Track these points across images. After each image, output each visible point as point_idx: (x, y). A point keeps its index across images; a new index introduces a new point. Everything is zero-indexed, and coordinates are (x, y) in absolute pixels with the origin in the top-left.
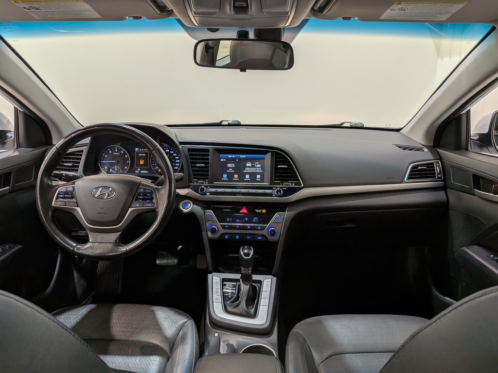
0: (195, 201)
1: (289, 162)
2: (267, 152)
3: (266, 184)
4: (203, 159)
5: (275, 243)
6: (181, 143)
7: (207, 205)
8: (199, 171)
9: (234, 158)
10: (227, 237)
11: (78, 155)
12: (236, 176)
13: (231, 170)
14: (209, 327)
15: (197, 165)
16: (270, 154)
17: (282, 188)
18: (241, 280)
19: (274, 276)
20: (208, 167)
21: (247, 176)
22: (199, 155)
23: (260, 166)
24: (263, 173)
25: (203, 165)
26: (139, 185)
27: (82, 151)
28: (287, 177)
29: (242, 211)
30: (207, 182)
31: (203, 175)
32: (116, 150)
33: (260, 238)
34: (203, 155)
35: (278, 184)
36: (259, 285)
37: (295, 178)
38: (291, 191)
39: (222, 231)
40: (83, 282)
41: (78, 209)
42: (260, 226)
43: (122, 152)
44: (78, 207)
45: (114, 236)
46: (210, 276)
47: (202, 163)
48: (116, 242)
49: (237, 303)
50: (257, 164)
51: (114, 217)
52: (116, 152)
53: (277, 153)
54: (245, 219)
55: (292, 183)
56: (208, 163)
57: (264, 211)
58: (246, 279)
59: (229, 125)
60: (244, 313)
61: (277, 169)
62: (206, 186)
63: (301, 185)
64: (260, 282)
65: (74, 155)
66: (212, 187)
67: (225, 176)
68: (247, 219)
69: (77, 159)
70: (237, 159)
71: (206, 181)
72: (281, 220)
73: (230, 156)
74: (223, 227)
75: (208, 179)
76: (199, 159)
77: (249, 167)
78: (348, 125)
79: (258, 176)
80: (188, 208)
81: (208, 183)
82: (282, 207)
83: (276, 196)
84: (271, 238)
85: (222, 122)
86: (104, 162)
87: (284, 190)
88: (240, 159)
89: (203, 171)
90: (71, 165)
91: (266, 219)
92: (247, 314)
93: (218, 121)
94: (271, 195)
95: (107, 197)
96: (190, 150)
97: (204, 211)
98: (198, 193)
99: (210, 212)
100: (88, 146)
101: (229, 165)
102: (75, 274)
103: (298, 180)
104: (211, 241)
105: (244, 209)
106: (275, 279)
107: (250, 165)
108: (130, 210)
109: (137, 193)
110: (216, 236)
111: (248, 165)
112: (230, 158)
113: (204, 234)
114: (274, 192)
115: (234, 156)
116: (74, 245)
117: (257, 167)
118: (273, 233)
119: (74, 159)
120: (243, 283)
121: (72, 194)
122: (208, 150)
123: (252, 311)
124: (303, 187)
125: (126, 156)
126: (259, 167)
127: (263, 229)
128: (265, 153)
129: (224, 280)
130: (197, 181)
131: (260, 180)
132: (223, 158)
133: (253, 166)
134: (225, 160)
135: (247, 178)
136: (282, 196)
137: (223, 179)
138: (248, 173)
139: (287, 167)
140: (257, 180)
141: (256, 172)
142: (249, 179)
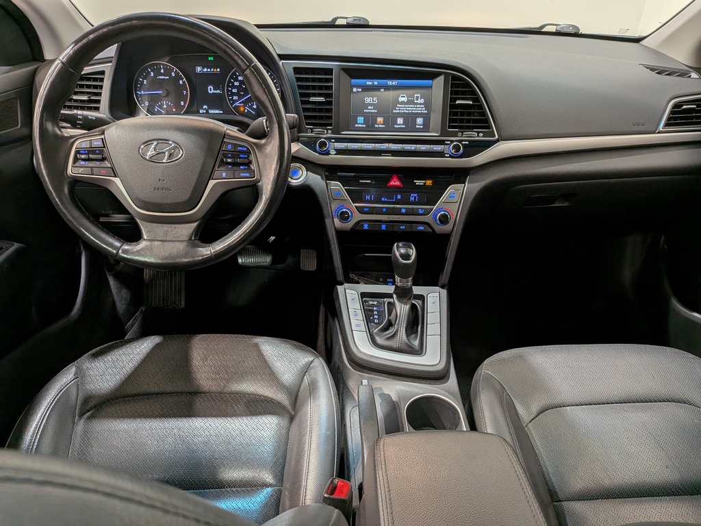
0: (310, 165)
1: (474, 93)
2: (438, 74)
3: (433, 134)
4: (320, 88)
5: (446, 237)
6: (282, 57)
7: (331, 171)
8: (314, 110)
9: (376, 86)
10: (366, 226)
11: (95, 80)
12: (380, 120)
13: (371, 110)
14: (349, 368)
15: (312, 99)
16: (441, 79)
17: (460, 141)
18: (395, 296)
19: (442, 287)
20: (330, 103)
21: (400, 121)
22: (314, 80)
23: (422, 101)
24: (429, 113)
25: (322, 99)
26: (224, 137)
27: (103, 73)
28: (468, 121)
29: (392, 183)
30: (330, 132)
31: (321, 118)
32: (162, 71)
33: (421, 228)
34: (320, 80)
35: (455, 135)
36: (420, 302)
37: (483, 123)
38: (475, 147)
39: (358, 217)
40: (125, 293)
41: (117, 180)
42: (422, 209)
43: (173, 74)
44: (116, 176)
45: (188, 229)
46: (340, 288)
47: (320, 95)
48: (190, 239)
49: (391, 331)
50: (417, 98)
51: (184, 196)
52: (162, 74)
53: (455, 78)
54: (396, 197)
55: (478, 133)
56: (330, 95)
57: (429, 183)
58: (404, 294)
59: (349, 26)
60: (404, 347)
61: (453, 106)
62: (329, 139)
63: (495, 136)
64: (421, 297)
65: (89, 79)
66: (338, 140)
67: (360, 119)
68: (399, 197)
69: (95, 87)
71: (327, 130)
72: (457, 198)
73: (369, 83)
74: (361, 210)
75: (330, 125)
76: (314, 88)
77: (403, 103)
78: (553, 29)
79: (420, 121)
80: (301, 177)
81: (332, 133)
82: (460, 175)
83: (451, 157)
84: (441, 229)
85: (335, 19)
86: (143, 93)
87: (465, 146)
89: (321, 110)
90: (85, 98)
91: (432, 196)
92: (409, 349)
93: (328, 19)
94: (441, 154)
95: (169, 158)
96: (297, 70)
97: (326, 183)
98: (315, 151)
99: (336, 185)
100: (114, 61)
101: (368, 100)
102: (112, 282)
103: (489, 127)
104: (340, 233)
105: (395, 179)
106: (444, 292)
107: (405, 99)
108: (212, 183)
109: (221, 153)
110: (349, 225)
111: (401, 99)
112: (369, 86)
113: (328, 221)
114: (449, 149)
115: (376, 83)
116: (118, 244)
117: (417, 104)
118: (444, 220)
119: (88, 86)
120: (399, 301)
121: (101, 152)
122: (329, 71)
123: (416, 343)
124: (498, 141)
125: (181, 82)
126: (420, 104)
127: (426, 213)
128: (433, 76)
129: (363, 295)
130: (311, 129)
131: (422, 127)
132: (358, 86)
133: (410, 102)
134: (360, 90)
135: (400, 125)
136: (461, 157)
137: (356, 125)
138: (400, 115)
139: (471, 103)
140: (417, 126)
141: (416, 112)
142: (404, 126)
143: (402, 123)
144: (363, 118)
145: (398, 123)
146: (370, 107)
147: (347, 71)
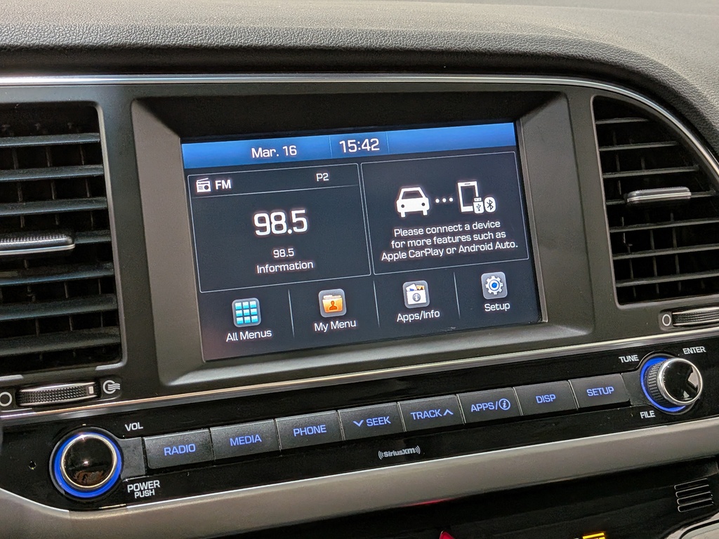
2: (542, 98)
9: (292, 161)
13: (285, 262)
17: (673, 347)
21: (416, 293)
23: (487, 205)
24: (524, 252)
25: (60, 242)
30: (113, 386)
50: (469, 197)
53: (604, 106)
61: (623, 213)
62: (112, 423)
66: (159, 421)
70: (323, 164)
71: (98, 380)
73: (261, 151)
75: (112, 353)
77: (415, 219)
79: (493, 283)
81: (124, 394)
83: (660, 419)
88: (342, 166)
94: (621, 413)
101: (269, 223)
107: (420, 204)
112: (263, 164)
117: (472, 217)
126: (485, 217)
130: (15, 388)
131: (506, 307)
132: (213, 172)
133: (443, 214)
134: (227, 184)
135: (417, 309)
136: (696, 413)
137: (232, 337)
138: (413, 269)
139: (689, 194)
140: (489, 308)
141: (474, 248)
142: (435, 314)
143: (424, 299)
144: (254, 303)
145: (410, 301)
146: (279, 253)
147: (159, 105)
